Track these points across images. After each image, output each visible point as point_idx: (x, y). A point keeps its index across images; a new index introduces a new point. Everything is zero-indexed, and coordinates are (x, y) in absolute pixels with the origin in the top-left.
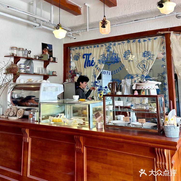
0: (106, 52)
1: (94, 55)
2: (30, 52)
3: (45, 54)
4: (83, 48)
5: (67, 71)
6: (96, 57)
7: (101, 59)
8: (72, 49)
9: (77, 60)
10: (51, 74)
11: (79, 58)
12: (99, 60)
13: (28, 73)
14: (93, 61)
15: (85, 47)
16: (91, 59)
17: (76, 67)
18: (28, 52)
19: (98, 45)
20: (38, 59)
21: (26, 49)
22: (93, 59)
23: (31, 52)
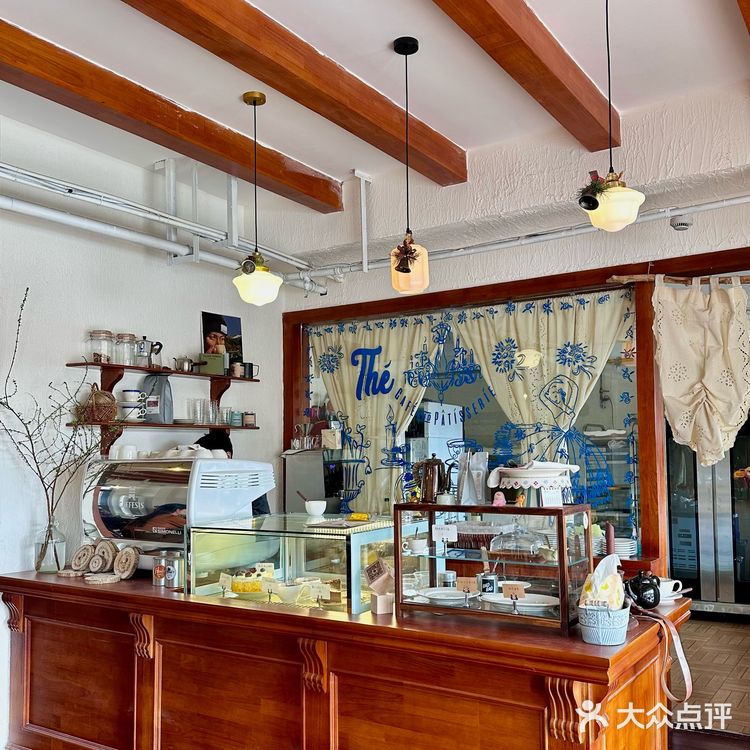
0: (432, 343)
1: (392, 355)
2: (158, 347)
3: (213, 352)
4: (353, 330)
5: (298, 412)
6: (398, 360)
7: (414, 367)
8: (314, 330)
9: (332, 371)
10: (238, 423)
11: (338, 363)
12: (409, 372)
13: (153, 421)
14: (386, 374)
15: (360, 325)
16: (379, 368)
17: (327, 396)
18: (153, 346)
19: (406, 318)
20: (190, 373)
21: (145, 338)
22: (386, 366)
23: (161, 346)
